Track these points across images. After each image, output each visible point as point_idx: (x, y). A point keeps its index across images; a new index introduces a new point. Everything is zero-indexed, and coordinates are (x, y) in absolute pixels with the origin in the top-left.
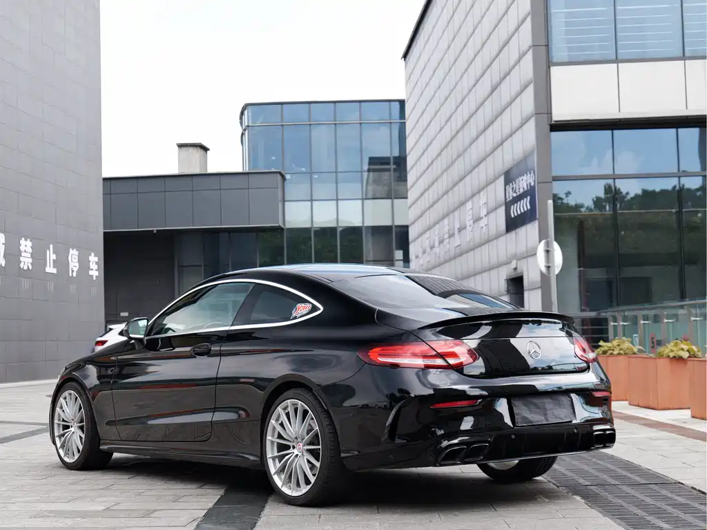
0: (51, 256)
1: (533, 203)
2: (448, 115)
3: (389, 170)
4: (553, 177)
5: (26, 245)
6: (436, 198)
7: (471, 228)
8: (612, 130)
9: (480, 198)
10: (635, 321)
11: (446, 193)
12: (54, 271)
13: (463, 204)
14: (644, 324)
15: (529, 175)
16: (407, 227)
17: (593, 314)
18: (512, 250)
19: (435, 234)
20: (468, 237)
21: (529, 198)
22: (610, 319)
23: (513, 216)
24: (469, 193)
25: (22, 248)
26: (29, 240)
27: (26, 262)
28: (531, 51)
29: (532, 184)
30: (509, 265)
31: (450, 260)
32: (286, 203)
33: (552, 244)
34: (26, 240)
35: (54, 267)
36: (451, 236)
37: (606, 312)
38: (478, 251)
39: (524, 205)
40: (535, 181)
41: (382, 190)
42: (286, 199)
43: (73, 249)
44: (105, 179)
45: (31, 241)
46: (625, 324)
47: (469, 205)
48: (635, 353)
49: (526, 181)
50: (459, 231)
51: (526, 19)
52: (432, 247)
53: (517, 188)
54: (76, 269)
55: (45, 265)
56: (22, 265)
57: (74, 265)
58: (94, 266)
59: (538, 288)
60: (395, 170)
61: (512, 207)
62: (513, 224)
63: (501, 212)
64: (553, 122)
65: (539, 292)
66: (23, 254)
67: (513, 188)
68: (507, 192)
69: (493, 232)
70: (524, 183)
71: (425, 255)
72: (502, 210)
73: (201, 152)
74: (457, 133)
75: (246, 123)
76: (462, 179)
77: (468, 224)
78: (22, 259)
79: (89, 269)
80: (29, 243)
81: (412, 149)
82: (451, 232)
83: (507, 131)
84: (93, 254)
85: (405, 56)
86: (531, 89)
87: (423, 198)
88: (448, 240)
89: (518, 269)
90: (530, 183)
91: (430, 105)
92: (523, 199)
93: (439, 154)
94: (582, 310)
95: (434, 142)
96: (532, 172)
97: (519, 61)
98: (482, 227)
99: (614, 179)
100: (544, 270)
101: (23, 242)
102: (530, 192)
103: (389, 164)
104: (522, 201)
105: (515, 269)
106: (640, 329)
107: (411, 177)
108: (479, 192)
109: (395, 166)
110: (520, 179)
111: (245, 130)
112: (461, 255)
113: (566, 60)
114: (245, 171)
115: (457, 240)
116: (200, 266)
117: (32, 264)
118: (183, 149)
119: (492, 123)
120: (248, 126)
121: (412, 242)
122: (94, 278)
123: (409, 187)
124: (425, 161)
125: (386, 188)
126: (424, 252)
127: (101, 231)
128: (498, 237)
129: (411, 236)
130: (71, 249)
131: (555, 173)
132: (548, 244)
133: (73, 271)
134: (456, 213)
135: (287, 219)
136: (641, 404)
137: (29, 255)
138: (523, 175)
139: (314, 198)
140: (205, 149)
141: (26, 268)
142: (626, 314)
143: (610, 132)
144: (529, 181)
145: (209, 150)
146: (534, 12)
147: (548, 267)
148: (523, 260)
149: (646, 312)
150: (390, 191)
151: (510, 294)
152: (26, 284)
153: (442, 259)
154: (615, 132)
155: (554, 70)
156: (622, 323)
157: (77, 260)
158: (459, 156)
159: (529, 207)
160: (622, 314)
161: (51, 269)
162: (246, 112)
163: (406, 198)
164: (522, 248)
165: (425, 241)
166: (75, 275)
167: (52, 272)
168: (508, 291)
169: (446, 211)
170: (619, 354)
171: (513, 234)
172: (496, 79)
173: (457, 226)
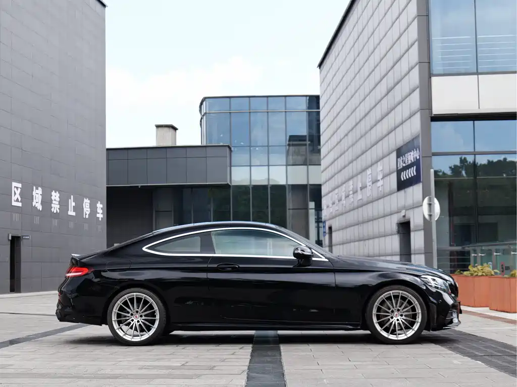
0: (72, 204)
1: (418, 171)
2: (354, 107)
3: (306, 145)
4: (433, 153)
5: (55, 196)
6: (343, 166)
7: (370, 187)
8: (474, 121)
9: (377, 166)
10: (489, 253)
11: (352, 162)
12: (73, 214)
13: (364, 170)
14: (497, 255)
15: (415, 152)
16: (320, 186)
17: (459, 248)
18: (402, 203)
19: (342, 191)
20: (369, 193)
21: (415, 167)
22: (472, 251)
23: (403, 179)
24: (369, 163)
25: (53, 198)
26: (57, 192)
27: (55, 208)
28: (417, 66)
29: (418, 158)
30: (399, 214)
31: (354, 209)
32: (232, 168)
33: (434, 200)
34: (55, 192)
35: (74, 211)
36: (355, 192)
37: (468, 247)
38: (375, 203)
39: (412, 172)
40: (420, 156)
41: (300, 159)
42: (232, 165)
43: (86, 199)
44: (108, 150)
45: (59, 193)
46: (483, 255)
47: (369, 171)
48: (492, 275)
49: (413, 155)
50: (361, 190)
51: (414, 44)
52: (340, 200)
53: (406, 160)
54: (88, 213)
55: (68, 210)
56: (53, 210)
57: (87, 210)
58: (100, 211)
59: (421, 230)
60: (309, 145)
61: (402, 173)
62: (402, 185)
63: (394, 177)
64: (433, 115)
65: (422, 233)
66: (54, 202)
67: (403, 160)
68: (398, 163)
69: (387, 190)
70: (411, 157)
71: (334, 205)
72: (394, 176)
73: (172, 130)
74: (360, 121)
75: (204, 111)
76: (363, 153)
77: (368, 184)
78: (53, 205)
79: (97, 213)
80: (57, 195)
81: (325, 130)
82: (355, 190)
83: (398, 120)
84: (99, 202)
85: (320, 65)
86: (417, 92)
87: (333, 165)
88: (352, 196)
89: (406, 216)
90: (416, 158)
91: (339, 101)
92: (411, 168)
93: (347, 135)
94: (451, 245)
95: (342, 127)
96: (418, 149)
97: (409, 72)
98: (379, 187)
99: (475, 155)
100: (427, 217)
101: (53, 193)
102: (416, 163)
103: (305, 140)
104: (410, 169)
105: (404, 216)
106: (494, 258)
107: (324, 151)
108: (377, 162)
109: (309, 142)
110: (409, 154)
111: (203, 115)
112: (362, 206)
113: (442, 72)
114: (203, 145)
115: (359, 196)
116: (171, 211)
117: (59, 209)
118: (160, 129)
119: (387, 114)
120: (206, 113)
121: (324, 196)
122: (100, 219)
123: (322, 157)
124: (335, 139)
125: (304, 158)
126: (333, 203)
127: (105, 186)
128: (391, 193)
129: (323, 192)
130: (85, 199)
131: (434, 150)
132: (430, 200)
133: (86, 214)
134: (359, 176)
135: (233, 179)
136: (498, 309)
137: (58, 203)
138: (411, 152)
139: (252, 165)
140: (175, 129)
141: (55, 212)
142: (483, 248)
143: (472, 122)
144: (415, 156)
145: (177, 129)
146: (419, 40)
147: (430, 216)
148: (410, 210)
149: (497, 247)
150: (306, 159)
151: (400, 233)
152: (55, 222)
153: (348, 209)
154: (476, 122)
155: (434, 79)
156: (480, 255)
157: (88, 207)
158: (362, 137)
159: (415, 174)
160: (480, 248)
161: (71, 213)
162: (204, 103)
163: (320, 165)
164: (409, 202)
165: (334, 196)
166: (87, 217)
167: (72, 214)
168: (398, 232)
169: (351, 175)
170: (482, 275)
171: (402, 192)
172: (391, 84)
173: (360, 185)
